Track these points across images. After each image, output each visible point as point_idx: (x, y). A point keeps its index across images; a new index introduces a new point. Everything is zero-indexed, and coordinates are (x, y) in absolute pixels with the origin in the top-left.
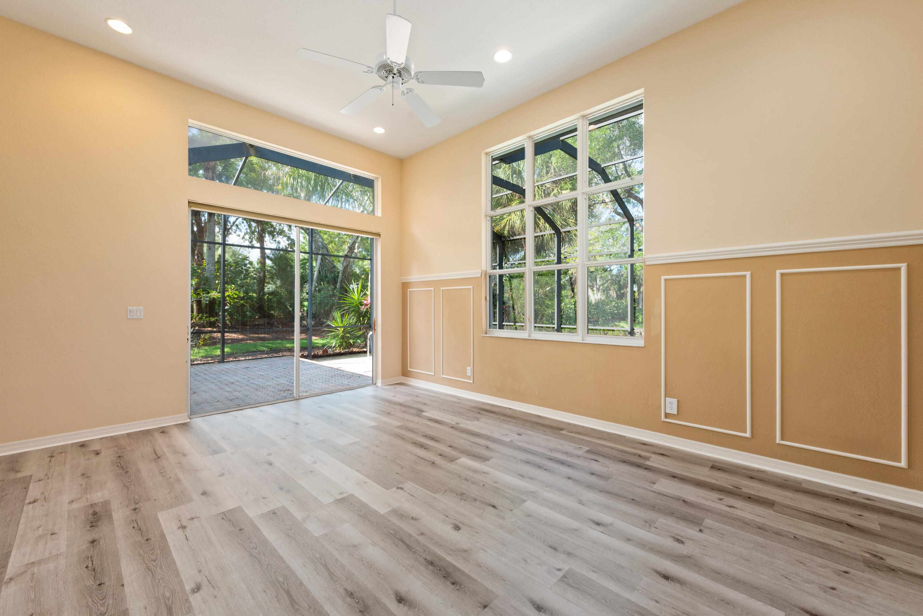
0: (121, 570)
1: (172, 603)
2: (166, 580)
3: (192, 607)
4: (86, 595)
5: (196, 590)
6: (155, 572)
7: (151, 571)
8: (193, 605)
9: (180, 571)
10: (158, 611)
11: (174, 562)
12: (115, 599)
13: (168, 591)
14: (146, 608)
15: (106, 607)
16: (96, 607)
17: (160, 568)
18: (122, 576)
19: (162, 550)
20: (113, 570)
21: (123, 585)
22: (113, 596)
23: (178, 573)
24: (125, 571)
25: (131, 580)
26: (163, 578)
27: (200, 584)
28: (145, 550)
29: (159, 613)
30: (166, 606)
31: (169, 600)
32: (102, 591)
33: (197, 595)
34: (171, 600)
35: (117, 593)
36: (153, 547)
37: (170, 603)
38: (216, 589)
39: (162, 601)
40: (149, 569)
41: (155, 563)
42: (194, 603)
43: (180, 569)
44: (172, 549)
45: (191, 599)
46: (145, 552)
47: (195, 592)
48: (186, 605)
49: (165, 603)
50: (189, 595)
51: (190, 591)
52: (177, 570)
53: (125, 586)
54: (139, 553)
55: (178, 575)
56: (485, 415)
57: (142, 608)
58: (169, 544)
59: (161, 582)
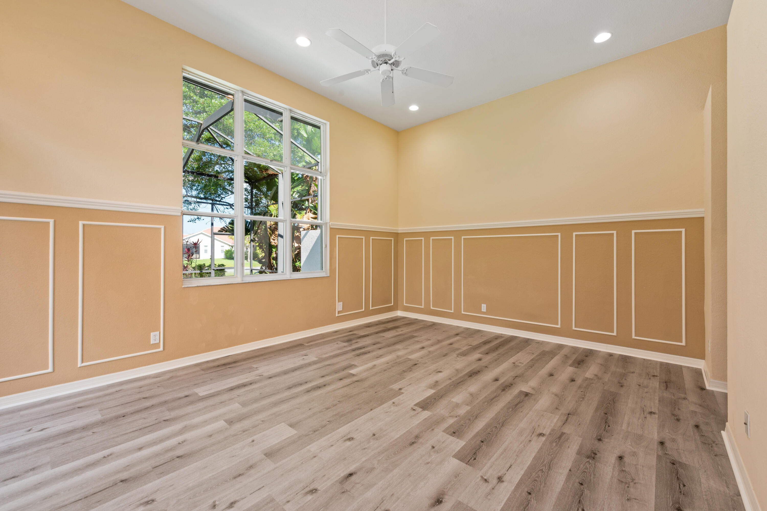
0: (564, 483)
1: (556, 439)
2: (548, 452)
3: (551, 430)
4: (593, 484)
5: (542, 435)
6: (549, 463)
7: (550, 465)
8: (550, 430)
9: (537, 450)
10: (565, 441)
11: (534, 458)
12: (579, 465)
13: (553, 445)
14: (569, 447)
15: (586, 465)
16: (590, 470)
17: (544, 462)
18: (567, 478)
19: (531, 473)
20: (568, 488)
21: (570, 470)
22: (579, 468)
23: (540, 450)
24: (562, 480)
25: (564, 470)
26: (548, 454)
27: (538, 435)
28: (539, 485)
29: (565, 439)
30: (559, 440)
31: (556, 441)
32: (583, 478)
33: (544, 433)
34: (555, 441)
35: (576, 469)
36: (533, 481)
37: (557, 439)
38: (535, 428)
39: (559, 444)
40: (550, 468)
41: (543, 468)
42: (549, 431)
43: (536, 451)
44: (525, 468)
45: (548, 433)
46: (541, 483)
47: (543, 434)
48: (552, 432)
49: (559, 441)
50: (547, 435)
51: (545, 436)
52: (538, 452)
53: (569, 469)
54: (544, 487)
55: (541, 448)
56: (243, 365)
57: (570, 449)
58: (523, 473)
59: (551, 454)
